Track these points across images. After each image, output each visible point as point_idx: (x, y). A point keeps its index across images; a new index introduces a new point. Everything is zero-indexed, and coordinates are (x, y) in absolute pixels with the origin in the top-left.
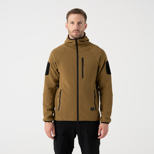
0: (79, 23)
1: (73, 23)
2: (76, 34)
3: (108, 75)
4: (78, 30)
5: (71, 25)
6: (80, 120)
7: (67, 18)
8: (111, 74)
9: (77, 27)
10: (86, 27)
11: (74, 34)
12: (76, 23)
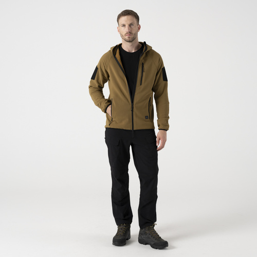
0: (130, 25)
1: (124, 26)
2: (129, 37)
3: (165, 82)
4: (130, 33)
5: (123, 28)
6: (135, 129)
7: (118, 21)
8: (167, 81)
9: (129, 29)
10: (139, 29)
11: (127, 37)
12: (127, 26)
